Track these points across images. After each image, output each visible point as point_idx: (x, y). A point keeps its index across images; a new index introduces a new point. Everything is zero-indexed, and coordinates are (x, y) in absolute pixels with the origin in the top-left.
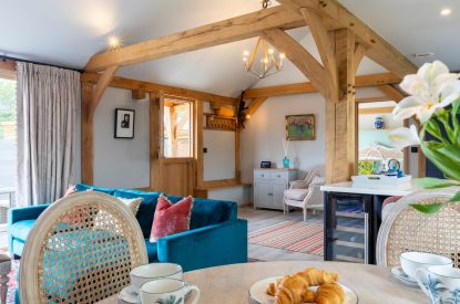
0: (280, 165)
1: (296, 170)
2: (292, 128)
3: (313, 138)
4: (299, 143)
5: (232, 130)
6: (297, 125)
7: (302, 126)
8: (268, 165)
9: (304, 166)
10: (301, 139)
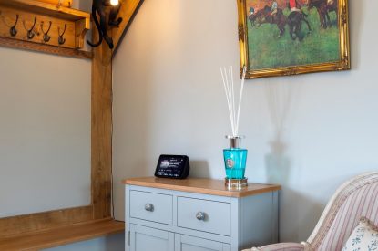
0: (218, 172)
1: (274, 189)
2: (258, 32)
3: (342, 64)
4: (283, 84)
5: (76, 52)
6: (278, 19)
7: (297, 19)
8: (179, 170)
9: (306, 178)
10: (292, 70)
